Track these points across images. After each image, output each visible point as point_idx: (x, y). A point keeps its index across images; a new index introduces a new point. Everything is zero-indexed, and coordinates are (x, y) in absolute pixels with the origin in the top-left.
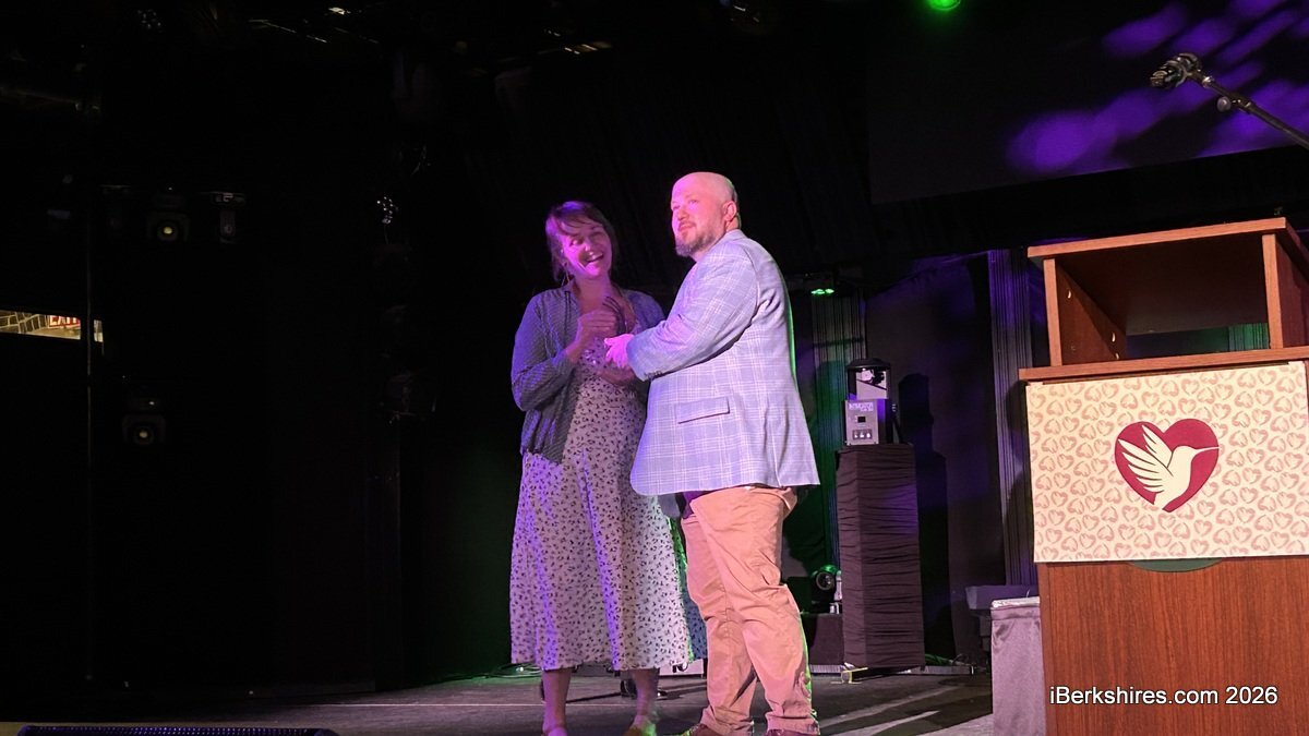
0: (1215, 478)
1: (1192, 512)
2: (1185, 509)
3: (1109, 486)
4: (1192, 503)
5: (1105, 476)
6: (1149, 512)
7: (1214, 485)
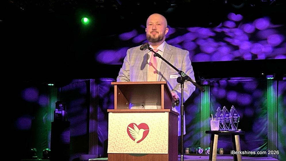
0: (148, 136)
1: (143, 143)
2: (141, 143)
3: (125, 137)
4: (142, 141)
5: (124, 134)
6: (133, 143)
7: (147, 138)
